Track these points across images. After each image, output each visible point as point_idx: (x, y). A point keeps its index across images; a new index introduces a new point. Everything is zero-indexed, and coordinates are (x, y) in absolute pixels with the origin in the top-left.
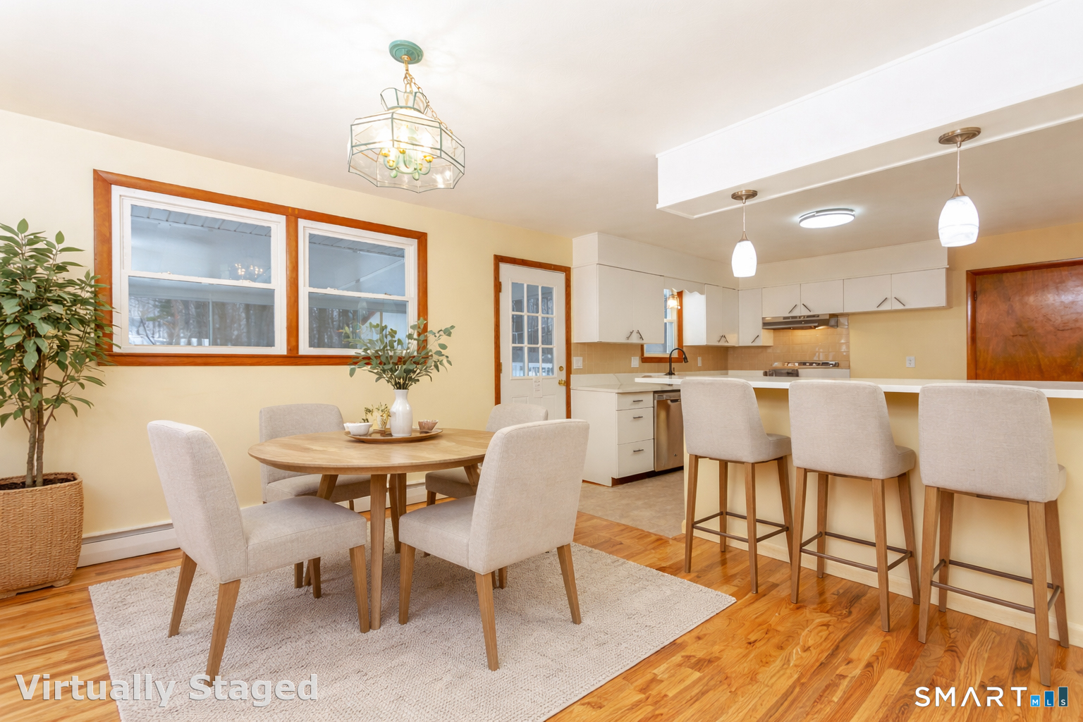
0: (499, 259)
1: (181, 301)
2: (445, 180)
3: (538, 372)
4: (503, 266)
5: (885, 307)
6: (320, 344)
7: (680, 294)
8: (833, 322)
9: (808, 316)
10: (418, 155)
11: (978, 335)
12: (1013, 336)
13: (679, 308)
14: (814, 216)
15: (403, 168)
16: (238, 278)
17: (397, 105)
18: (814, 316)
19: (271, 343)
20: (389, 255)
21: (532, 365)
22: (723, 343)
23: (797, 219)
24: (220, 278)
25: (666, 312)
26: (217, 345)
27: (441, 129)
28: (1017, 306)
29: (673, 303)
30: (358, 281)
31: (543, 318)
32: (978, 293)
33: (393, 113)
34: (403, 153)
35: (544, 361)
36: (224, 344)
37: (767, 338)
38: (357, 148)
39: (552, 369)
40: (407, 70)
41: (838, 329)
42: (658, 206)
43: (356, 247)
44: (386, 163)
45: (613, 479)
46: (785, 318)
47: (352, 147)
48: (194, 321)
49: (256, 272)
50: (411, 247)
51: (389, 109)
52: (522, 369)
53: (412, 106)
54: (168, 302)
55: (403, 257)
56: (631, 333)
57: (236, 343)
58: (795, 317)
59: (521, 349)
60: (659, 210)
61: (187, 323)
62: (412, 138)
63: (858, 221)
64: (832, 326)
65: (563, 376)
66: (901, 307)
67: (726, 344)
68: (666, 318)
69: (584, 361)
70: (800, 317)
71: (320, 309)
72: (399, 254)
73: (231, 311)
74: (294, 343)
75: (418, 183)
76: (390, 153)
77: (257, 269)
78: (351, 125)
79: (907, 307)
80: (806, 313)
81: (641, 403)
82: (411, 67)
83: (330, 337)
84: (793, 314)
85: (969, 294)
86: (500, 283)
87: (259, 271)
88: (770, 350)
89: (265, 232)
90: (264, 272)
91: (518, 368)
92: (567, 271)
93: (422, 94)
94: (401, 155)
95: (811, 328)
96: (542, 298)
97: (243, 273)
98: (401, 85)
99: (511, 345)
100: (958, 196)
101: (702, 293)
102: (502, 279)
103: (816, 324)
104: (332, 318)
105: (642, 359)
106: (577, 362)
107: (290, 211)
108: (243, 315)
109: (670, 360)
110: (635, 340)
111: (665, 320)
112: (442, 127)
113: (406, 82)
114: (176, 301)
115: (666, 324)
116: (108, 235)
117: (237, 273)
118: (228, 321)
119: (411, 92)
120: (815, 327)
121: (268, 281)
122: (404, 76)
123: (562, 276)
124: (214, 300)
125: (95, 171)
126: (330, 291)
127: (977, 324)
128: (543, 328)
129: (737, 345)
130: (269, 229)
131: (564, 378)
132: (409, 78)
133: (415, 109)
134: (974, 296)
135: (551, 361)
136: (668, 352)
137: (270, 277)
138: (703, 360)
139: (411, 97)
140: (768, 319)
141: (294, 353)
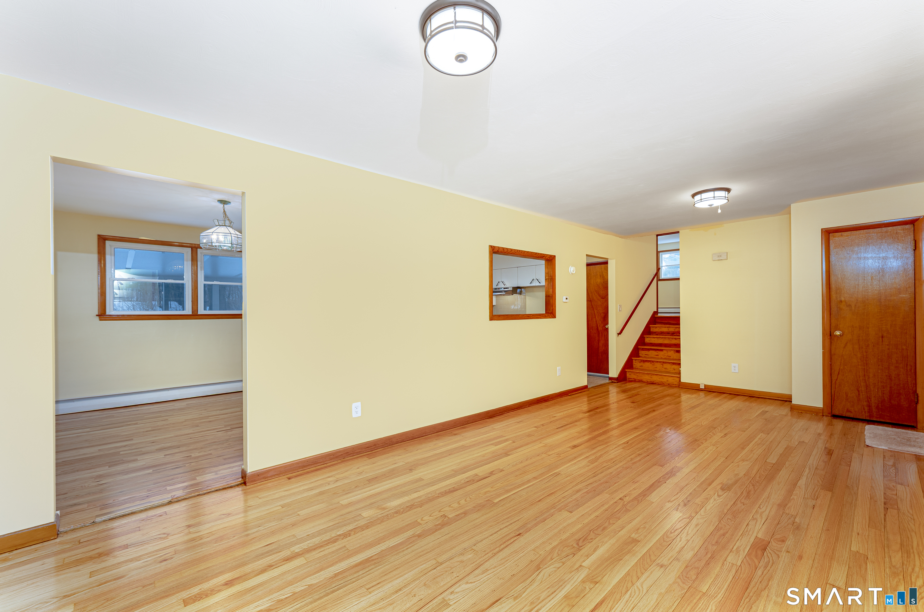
6: (210, 309)
19: (183, 309)
49: (176, 276)
58: (499, 289)
74: (195, 308)
80: (503, 286)
84: (498, 287)
90: (180, 276)
107: (193, 246)
121: (182, 280)
125: (98, 235)
126: (215, 283)
130: (182, 255)
137: (183, 278)
141: (195, 313)
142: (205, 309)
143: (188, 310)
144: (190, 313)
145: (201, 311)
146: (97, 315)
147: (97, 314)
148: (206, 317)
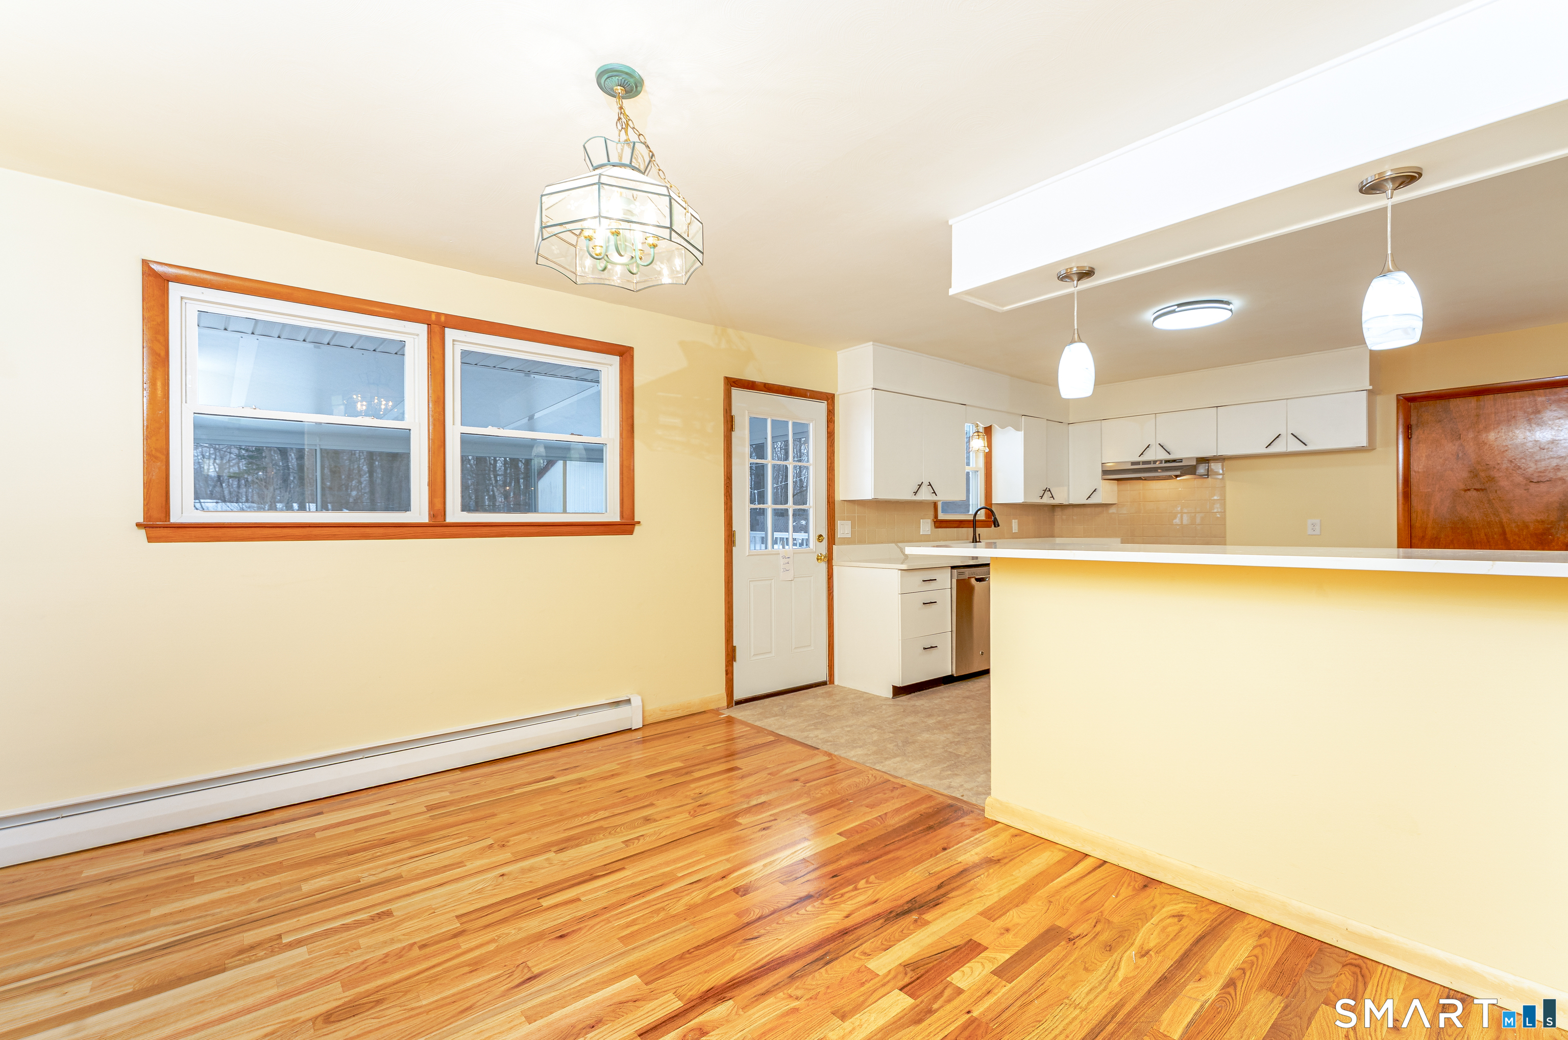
0: (732, 383)
1: (278, 448)
2: (672, 271)
3: (787, 544)
4: (736, 393)
5: (1277, 448)
6: (478, 507)
7: (988, 431)
8: (1202, 470)
9: (1167, 461)
10: (636, 237)
11: (1414, 488)
12: (1466, 491)
13: (987, 450)
14: (1174, 312)
15: (614, 257)
16: (356, 414)
17: (606, 161)
18: (1174, 461)
19: (406, 507)
20: (577, 379)
21: (778, 535)
22: (1046, 500)
23: (1149, 315)
24: (331, 414)
25: (968, 458)
26: (327, 510)
27: (671, 198)
28: (1471, 448)
29: (978, 444)
30: (531, 418)
31: (795, 467)
32: (1414, 428)
33: (600, 175)
34: (617, 234)
35: (796, 530)
36: (338, 508)
37: (1107, 492)
38: (548, 229)
39: (807, 540)
40: (621, 108)
41: (1209, 479)
42: (952, 292)
43: (529, 369)
44: (591, 249)
45: (894, 687)
46: (1133, 463)
47: (542, 228)
48: (294, 478)
49: (383, 407)
50: (609, 368)
51: (595, 168)
52: (764, 540)
53: (628, 163)
54: (259, 450)
55: (598, 382)
56: (920, 486)
57: (354, 507)
58: (1149, 462)
59: (763, 512)
60: (952, 297)
61: (285, 480)
62: (630, 212)
63: (1238, 320)
64: (1201, 476)
65: (823, 548)
66: (1301, 448)
67: (1052, 501)
68: (968, 464)
69: (853, 527)
70: (1155, 462)
71: (477, 458)
72: (592, 377)
73: (347, 462)
74: (439, 506)
75: (635, 279)
76: (594, 236)
77: (384, 403)
78: (542, 196)
79: (1310, 448)
80: (1164, 456)
81: (933, 583)
82: (626, 103)
83: (493, 498)
84: (1145, 458)
85: (1401, 430)
86: (732, 417)
87: (386, 405)
88: (1112, 510)
89: (398, 350)
90: (394, 407)
91: (758, 540)
92: (829, 399)
93: (644, 143)
94: (612, 238)
95: (1170, 478)
96: (794, 440)
97: (364, 408)
98: (612, 132)
99: (748, 507)
100: (1390, 271)
101: (1018, 429)
102: (734, 412)
103: (1178, 473)
104: (495, 470)
105: (935, 522)
106: (843, 529)
107: (433, 317)
108: (365, 468)
109: (974, 524)
110: (925, 495)
111: (967, 469)
112: (672, 195)
113: (620, 128)
114: (270, 449)
115: (968, 474)
116: (163, 354)
117: (355, 407)
118: (343, 477)
119: (627, 142)
120: (1177, 476)
121: (401, 417)
122: (617, 118)
123: (823, 406)
124: (323, 447)
125: (145, 263)
126: (491, 431)
127: (1413, 473)
128: (795, 483)
129: (1067, 503)
130: (402, 344)
131: (824, 552)
132: (624, 120)
133: (634, 168)
134: (1408, 431)
135: (805, 529)
136: (972, 511)
137: (403, 413)
138: (1020, 525)
139: (627, 151)
140: (1110, 466)
141: (439, 520)
142: (465, 508)
143: (419, 512)
144: (425, 519)
145: (455, 514)
146: (139, 525)
147: (141, 520)
148: (469, 530)
